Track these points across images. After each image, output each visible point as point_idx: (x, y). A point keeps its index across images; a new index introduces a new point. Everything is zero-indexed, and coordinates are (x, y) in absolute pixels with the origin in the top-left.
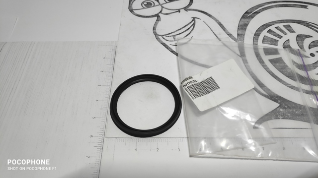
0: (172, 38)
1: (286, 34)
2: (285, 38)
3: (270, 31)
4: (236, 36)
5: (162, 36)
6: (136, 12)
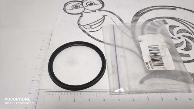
5: (83, 26)
6: (68, 11)
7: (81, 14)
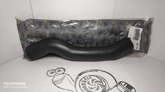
0: (57, 82)
1: (89, 79)
2: (89, 80)
3: (85, 79)
4: (74, 81)
5: (54, 82)
6: (49, 75)
7: (54, 76)
